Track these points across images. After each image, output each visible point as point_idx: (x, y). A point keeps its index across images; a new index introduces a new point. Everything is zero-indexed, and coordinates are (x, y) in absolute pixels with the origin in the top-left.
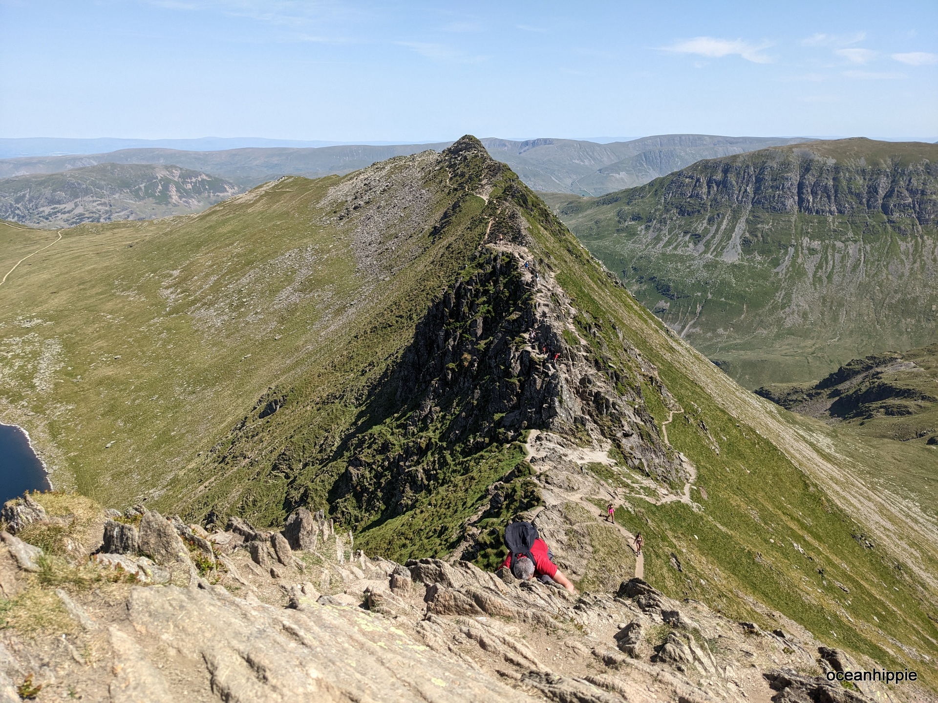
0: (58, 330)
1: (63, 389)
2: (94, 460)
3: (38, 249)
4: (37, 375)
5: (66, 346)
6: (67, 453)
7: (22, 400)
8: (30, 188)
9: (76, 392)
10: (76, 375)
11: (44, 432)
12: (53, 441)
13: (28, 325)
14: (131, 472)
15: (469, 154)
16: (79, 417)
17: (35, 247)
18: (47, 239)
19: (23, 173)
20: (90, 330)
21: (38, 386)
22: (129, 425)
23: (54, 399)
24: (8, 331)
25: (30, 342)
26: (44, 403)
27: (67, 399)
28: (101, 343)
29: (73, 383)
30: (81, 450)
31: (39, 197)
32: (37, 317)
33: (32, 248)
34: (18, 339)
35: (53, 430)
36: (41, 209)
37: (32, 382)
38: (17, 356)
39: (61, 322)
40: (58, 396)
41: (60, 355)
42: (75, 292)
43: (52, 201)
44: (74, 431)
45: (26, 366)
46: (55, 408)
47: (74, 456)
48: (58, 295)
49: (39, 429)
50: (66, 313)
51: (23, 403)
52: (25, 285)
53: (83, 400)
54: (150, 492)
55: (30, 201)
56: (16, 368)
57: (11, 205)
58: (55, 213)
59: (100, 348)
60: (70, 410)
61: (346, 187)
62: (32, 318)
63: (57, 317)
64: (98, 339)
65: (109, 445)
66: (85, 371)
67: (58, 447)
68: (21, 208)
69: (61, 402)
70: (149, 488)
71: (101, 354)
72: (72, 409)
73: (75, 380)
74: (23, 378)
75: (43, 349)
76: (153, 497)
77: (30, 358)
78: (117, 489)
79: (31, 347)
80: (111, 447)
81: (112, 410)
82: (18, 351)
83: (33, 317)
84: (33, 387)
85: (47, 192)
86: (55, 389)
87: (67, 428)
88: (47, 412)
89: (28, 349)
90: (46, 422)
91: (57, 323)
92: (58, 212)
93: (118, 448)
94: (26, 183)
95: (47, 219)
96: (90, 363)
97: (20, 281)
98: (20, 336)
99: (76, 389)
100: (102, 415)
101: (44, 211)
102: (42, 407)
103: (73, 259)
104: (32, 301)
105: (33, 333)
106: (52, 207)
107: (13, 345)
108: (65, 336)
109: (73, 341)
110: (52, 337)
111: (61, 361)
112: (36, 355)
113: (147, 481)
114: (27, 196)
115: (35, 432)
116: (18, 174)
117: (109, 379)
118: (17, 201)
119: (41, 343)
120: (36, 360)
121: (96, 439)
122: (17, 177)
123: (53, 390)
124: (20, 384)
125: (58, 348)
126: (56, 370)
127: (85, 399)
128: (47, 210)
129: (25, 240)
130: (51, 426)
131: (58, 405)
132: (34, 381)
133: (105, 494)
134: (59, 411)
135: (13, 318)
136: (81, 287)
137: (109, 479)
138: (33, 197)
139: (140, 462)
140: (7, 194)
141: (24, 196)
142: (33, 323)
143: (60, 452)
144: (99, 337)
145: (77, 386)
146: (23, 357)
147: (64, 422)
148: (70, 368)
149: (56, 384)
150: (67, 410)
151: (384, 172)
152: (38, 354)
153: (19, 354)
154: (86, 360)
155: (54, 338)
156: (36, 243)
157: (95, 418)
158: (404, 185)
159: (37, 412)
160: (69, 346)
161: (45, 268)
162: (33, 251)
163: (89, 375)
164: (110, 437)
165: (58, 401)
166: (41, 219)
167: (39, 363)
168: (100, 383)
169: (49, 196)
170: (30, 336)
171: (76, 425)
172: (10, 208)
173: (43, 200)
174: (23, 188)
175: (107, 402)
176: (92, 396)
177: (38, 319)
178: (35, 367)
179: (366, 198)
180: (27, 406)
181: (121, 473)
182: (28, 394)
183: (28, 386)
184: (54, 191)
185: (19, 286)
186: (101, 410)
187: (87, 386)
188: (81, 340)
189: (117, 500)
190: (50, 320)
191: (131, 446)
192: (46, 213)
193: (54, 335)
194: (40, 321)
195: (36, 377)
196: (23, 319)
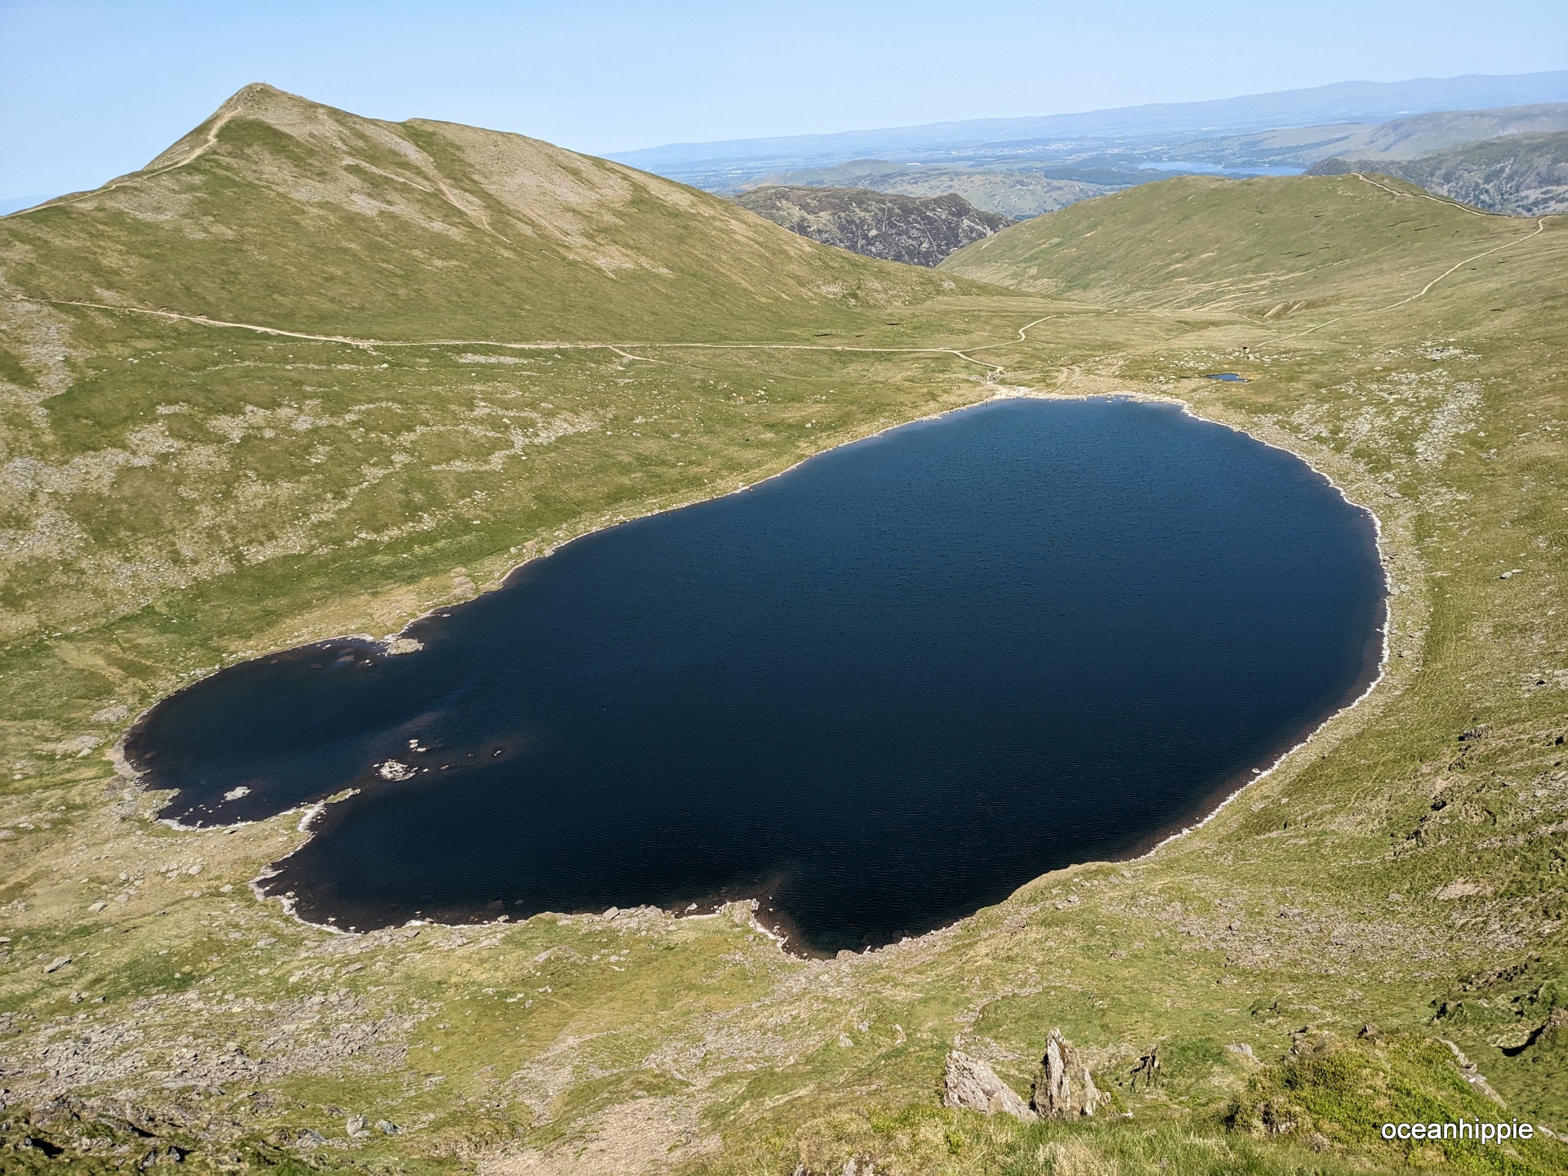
0: (1483, 370)
1: (1459, 465)
2: (1473, 593)
3: (1495, 246)
4: (1426, 436)
5: (1487, 397)
6: (1432, 569)
7: (1388, 471)
8: (1516, 156)
9: (1481, 475)
10: (1490, 448)
11: (1406, 528)
12: (1414, 545)
13: (1437, 356)
14: (1532, 629)
16: (1470, 515)
17: (1492, 244)
18: (1516, 231)
20: (1540, 375)
21: (1421, 453)
22: (1557, 550)
23: (1440, 479)
24: (1402, 363)
25: (1431, 383)
26: (1421, 481)
27: (1462, 483)
28: (1553, 400)
29: (1479, 458)
30: (1456, 572)
31: (1526, 172)
32: (1455, 345)
33: (1486, 245)
34: (1413, 375)
35: (1422, 528)
37: (1412, 446)
38: (1402, 401)
39: (1492, 357)
40: (1446, 476)
41: (1473, 410)
42: (1534, 312)
44: (1455, 536)
45: (1412, 418)
46: (1437, 494)
47: (1442, 577)
48: (1502, 314)
49: (1400, 521)
50: (1507, 343)
51: (1388, 475)
52: (1454, 298)
53: (1487, 490)
54: (1556, 672)
56: (1395, 419)
58: (1546, 201)
59: (1547, 409)
60: (1460, 502)
62: (1447, 345)
63: (1488, 349)
64: (1549, 392)
65: (1507, 574)
66: (1507, 443)
67: (1420, 557)
69: (1449, 487)
70: (1555, 666)
71: (1547, 419)
72: (1464, 501)
73: (1484, 455)
74: (1401, 436)
75: (1448, 397)
76: (1558, 683)
77: (1423, 408)
78: (1497, 652)
79: (1430, 390)
80: (1511, 579)
81: (1532, 517)
82: (1408, 394)
83: (1450, 344)
84: (1412, 453)
85: (1542, 163)
86: (1446, 464)
87: (1444, 530)
88: (1422, 498)
89: (1424, 393)
90: (1415, 513)
91: (1486, 359)
92: (1552, 198)
93: (1523, 583)
94: (1511, 148)
95: (1529, 210)
96: (1520, 431)
97: (1449, 291)
98: (1419, 371)
99: (1482, 470)
100: (1512, 522)
101: (1527, 197)
102: (1416, 488)
103: (1550, 261)
104: (1456, 320)
105: (1440, 370)
106: (1545, 189)
107: (1402, 384)
108: (1493, 380)
109: (1503, 390)
110: (1470, 379)
111: (1471, 421)
112: (1433, 404)
113: (1556, 653)
114: (1507, 170)
115: (1391, 524)
117: (1546, 463)
119: (1448, 387)
120: (1431, 412)
121: (1487, 559)
123: (1443, 464)
124: (1394, 446)
125: (1472, 399)
126: (1457, 433)
127: (1493, 491)
128: (1533, 194)
129: (1480, 233)
130: (1420, 521)
131: (1444, 490)
132: (1417, 444)
133: (1471, 654)
134: (1442, 499)
135: (1417, 344)
136: (1548, 303)
137: (1487, 631)
138: (1516, 172)
139: (1556, 617)
141: (1502, 170)
142: (1446, 354)
143: (1420, 565)
144: (1553, 390)
145: (1487, 464)
146: (1412, 405)
147: (1443, 520)
148: (1482, 434)
149: (1451, 456)
150: (1454, 500)
152: (1438, 403)
153: (1406, 399)
154: (1516, 424)
155: (1472, 382)
156: (1496, 236)
157: (1498, 523)
159: (1404, 495)
160: (1493, 398)
161: (1496, 274)
162: (1489, 249)
163: (1512, 450)
164: (1514, 562)
165: (1446, 484)
166: (1519, 210)
167: (1433, 418)
168: (1528, 467)
169: (1543, 169)
170: (1433, 374)
171: (1462, 528)
172: (1474, 190)
173: (1532, 177)
174: (1504, 156)
175: (1529, 502)
176: (1506, 487)
177: (1456, 348)
178: (1425, 423)
180: (1393, 482)
181: (1513, 626)
182: (1400, 463)
183: (1403, 451)
184: (1556, 161)
185: (1445, 298)
186: (1514, 513)
187: (1501, 469)
188: (1517, 391)
189: (1489, 670)
190: (1476, 352)
191: (1547, 585)
192: (1531, 200)
193: (1474, 376)
194: (1457, 352)
195: (1422, 439)
196: (1432, 347)
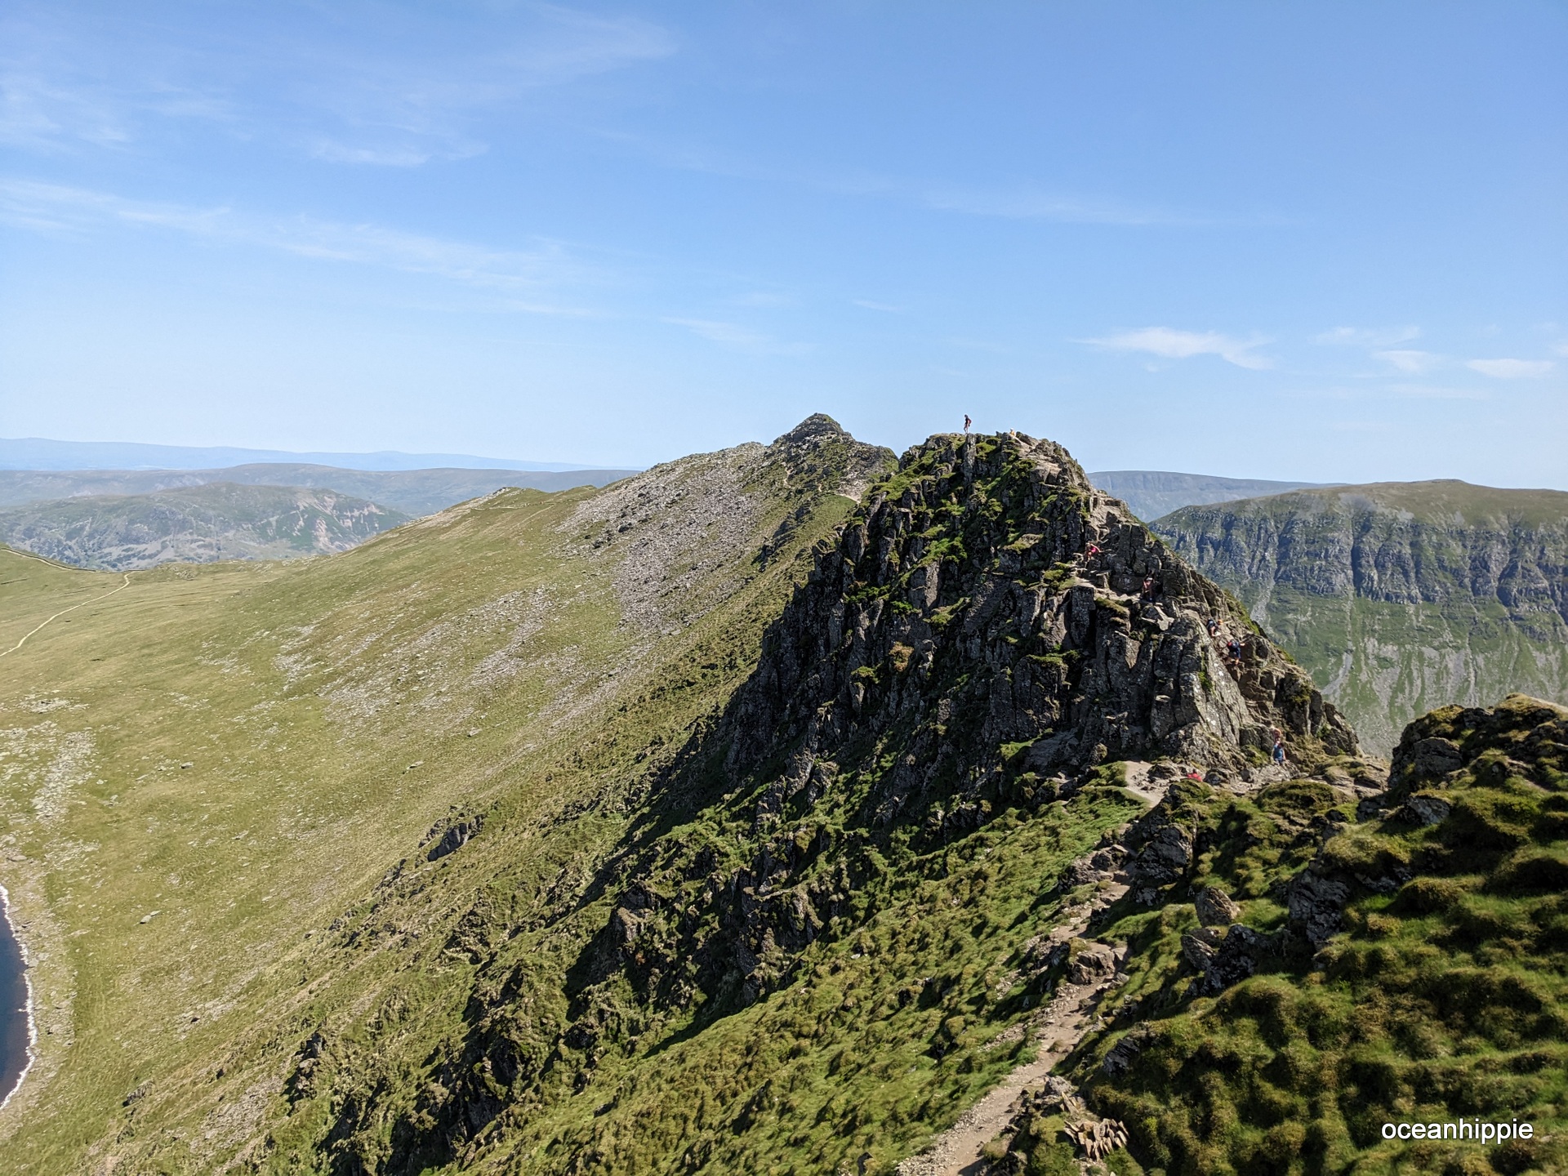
0: (92, 718)
1: (82, 816)
2: (116, 945)
3: (86, 599)
4: (43, 791)
5: (100, 745)
6: (70, 930)
7: (8, 833)
8: (94, 516)
9: (106, 823)
10: (111, 794)
11: (35, 891)
12: (48, 907)
13: (43, 709)
14: (178, 968)
15: (823, 440)
16: (101, 866)
17: (83, 597)
18: (104, 585)
19: (87, 492)
20: (148, 719)
21: (40, 810)
22: (189, 884)
23: (64, 834)
24: (6, 718)
25: (40, 737)
26: (45, 839)
27: (87, 834)
28: (164, 742)
29: (102, 807)
30: (96, 926)
31: (106, 531)
32: (61, 696)
33: (77, 598)
34: (21, 730)
35: (52, 889)
36: (106, 551)
37: (30, 803)
38: (13, 758)
39: (99, 706)
40: (71, 830)
41: (88, 759)
42: (133, 660)
43: (125, 539)
44: (88, 890)
45: (26, 775)
46: (63, 849)
47: (82, 936)
48: (100, 662)
49: (28, 885)
50: (111, 691)
51: (8, 838)
52: (52, 650)
53: (115, 838)
54: (207, 1005)
55: (91, 536)
56: (8, 778)
57: (59, 541)
58: (128, 557)
59: (159, 750)
60: (88, 854)
61: (607, 501)
62: (51, 697)
63: (94, 697)
64: (159, 734)
65: (146, 919)
66: (127, 787)
67: (55, 920)
68: (75, 547)
69: (76, 840)
70: (205, 999)
71: (160, 760)
72: (93, 852)
73: (106, 803)
74: (16, 794)
75: (61, 748)
76: (210, 1015)
77: (36, 763)
78: (148, 1001)
79: (41, 744)
80: (151, 922)
81: (161, 857)
82: (18, 750)
83: (55, 695)
84: (30, 811)
85: (120, 523)
86: (69, 817)
87: (78, 886)
88: (48, 856)
89: (34, 747)
90: (43, 874)
91: (93, 707)
92: (134, 555)
93: (162, 924)
94: (88, 509)
95: (114, 566)
96: (138, 774)
97: (46, 644)
98: (26, 725)
99: (106, 818)
100: (144, 865)
101: (110, 554)
102: (41, 847)
103: (141, 612)
104: (58, 672)
105: (48, 722)
106: (125, 547)
107: (10, 740)
108: (103, 727)
109: (115, 737)
110: (80, 729)
111: (88, 770)
112: (46, 757)
113: (204, 986)
114: (87, 528)
115: (19, 891)
116: (77, 495)
117: (166, 801)
118: (69, 536)
119: (59, 739)
120: (45, 765)
121: (125, 907)
122: (74, 498)
123: (65, 817)
124: (9, 805)
125: (86, 748)
126: (76, 784)
127: (120, 837)
128: (116, 552)
129: (69, 587)
130: (50, 880)
131: (70, 845)
132: (35, 801)
133: (123, 1010)
134: (69, 855)
135: (20, 698)
136: (146, 651)
137: (135, 981)
138: (96, 531)
139: (198, 950)
140: (55, 525)
141: (82, 528)
142: (52, 706)
143: (56, 928)
144: (161, 732)
145: (109, 811)
146: (23, 761)
147: (73, 875)
148: (101, 782)
149: (71, 808)
150: (82, 853)
151: (672, 477)
152: (51, 756)
153: (17, 756)
154: (132, 768)
155: (83, 731)
156: (87, 590)
157: (129, 868)
158: (707, 493)
159: (28, 856)
160: (106, 745)
161: (91, 626)
162: (78, 602)
163: (133, 794)
164: (151, 904)
165: (71, 838)
166: (105, 565)
167: (48, 772)
168: (150, 809)
169: (122, 530)
170: (42, 727)
171: (94, 880)
172: (57, 546)
173: (113, 536)
174: (81, 516)
175: (157, 842)
176: (131, 830)
177: (61, 699)
178: (40, 778)
179: (641, 514)
180: (14, 845)
181: (160, 970)
182: (19, 823)
183: (22, 810)
184: (132, 522)
185: (43, 650)
186: (144, 856)
187: (124, 814)
188: (129, 736)
189: (143, 1021)
190: (82, 702)
191: (186, 920)
192: (115, 556)
193: (84, 726)
194: (64, 702)
195: (40, 795)
196: (35, 700)
